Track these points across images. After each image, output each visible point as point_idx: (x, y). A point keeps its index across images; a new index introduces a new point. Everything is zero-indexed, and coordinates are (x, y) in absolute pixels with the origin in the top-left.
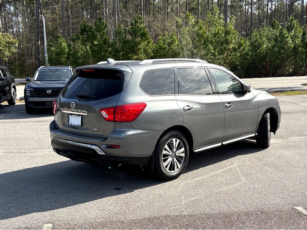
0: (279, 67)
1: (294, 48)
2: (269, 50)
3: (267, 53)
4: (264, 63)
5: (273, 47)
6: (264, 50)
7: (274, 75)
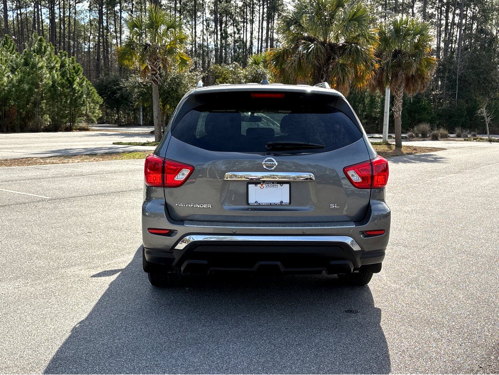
0: (30, 116)
1: (53, 86)
2: (13, 86)
3: (10, 91)
4: (7, 108)
5: (20, 81)
6: (5, 87)
7: (23, 129)
